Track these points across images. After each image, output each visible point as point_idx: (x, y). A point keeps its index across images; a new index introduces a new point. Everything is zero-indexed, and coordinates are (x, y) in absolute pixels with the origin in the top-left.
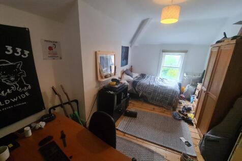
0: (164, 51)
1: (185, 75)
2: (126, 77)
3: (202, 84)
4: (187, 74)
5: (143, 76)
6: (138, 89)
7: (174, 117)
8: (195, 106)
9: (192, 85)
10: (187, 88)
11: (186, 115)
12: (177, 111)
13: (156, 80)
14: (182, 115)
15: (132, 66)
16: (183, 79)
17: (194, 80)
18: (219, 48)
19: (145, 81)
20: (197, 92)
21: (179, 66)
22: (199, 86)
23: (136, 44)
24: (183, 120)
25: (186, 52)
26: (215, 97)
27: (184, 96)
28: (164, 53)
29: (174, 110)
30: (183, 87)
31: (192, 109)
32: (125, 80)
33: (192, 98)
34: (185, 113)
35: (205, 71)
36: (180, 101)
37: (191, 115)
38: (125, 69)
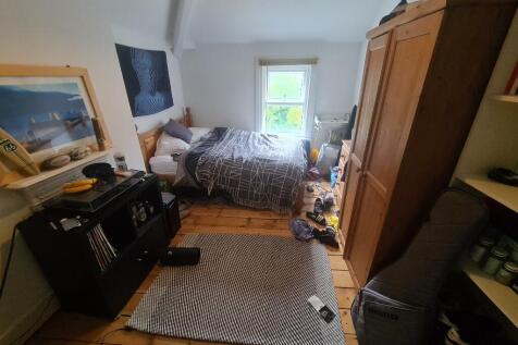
0: (263, 63)
1: (317, 122)
2: (169, 143)
3: (351, 142)
4: (319, 119)
5: (219, 133)
6: (200, 174)
7: (297, 235)
8: (341, 196)
9: (332, 143)
10: (323, 151)
11: (323, 223)
12: (303, 216)
13: (250, 141)
14: (313, 225)
15: (188, 110)
16: (314, 131)
17: (335, 131)
18: (391, 36)
19: (221, 151)
20: (342, 163)
21: (302, 101)
22: (346, 147)
23: (185, 41)
24: (316, 237)
25: (313, 62)
26: (385, 189)
27: (317, 172)
28: (264, 68)
29: (297, 213)
30: (314, 150)
31: (335, 202)
32: (166, 153)
33: (333, 176)
34: (320, 217)
35: (355, 107)
36: (311, 184)
37: (332, 220)
38: (166, 121)
